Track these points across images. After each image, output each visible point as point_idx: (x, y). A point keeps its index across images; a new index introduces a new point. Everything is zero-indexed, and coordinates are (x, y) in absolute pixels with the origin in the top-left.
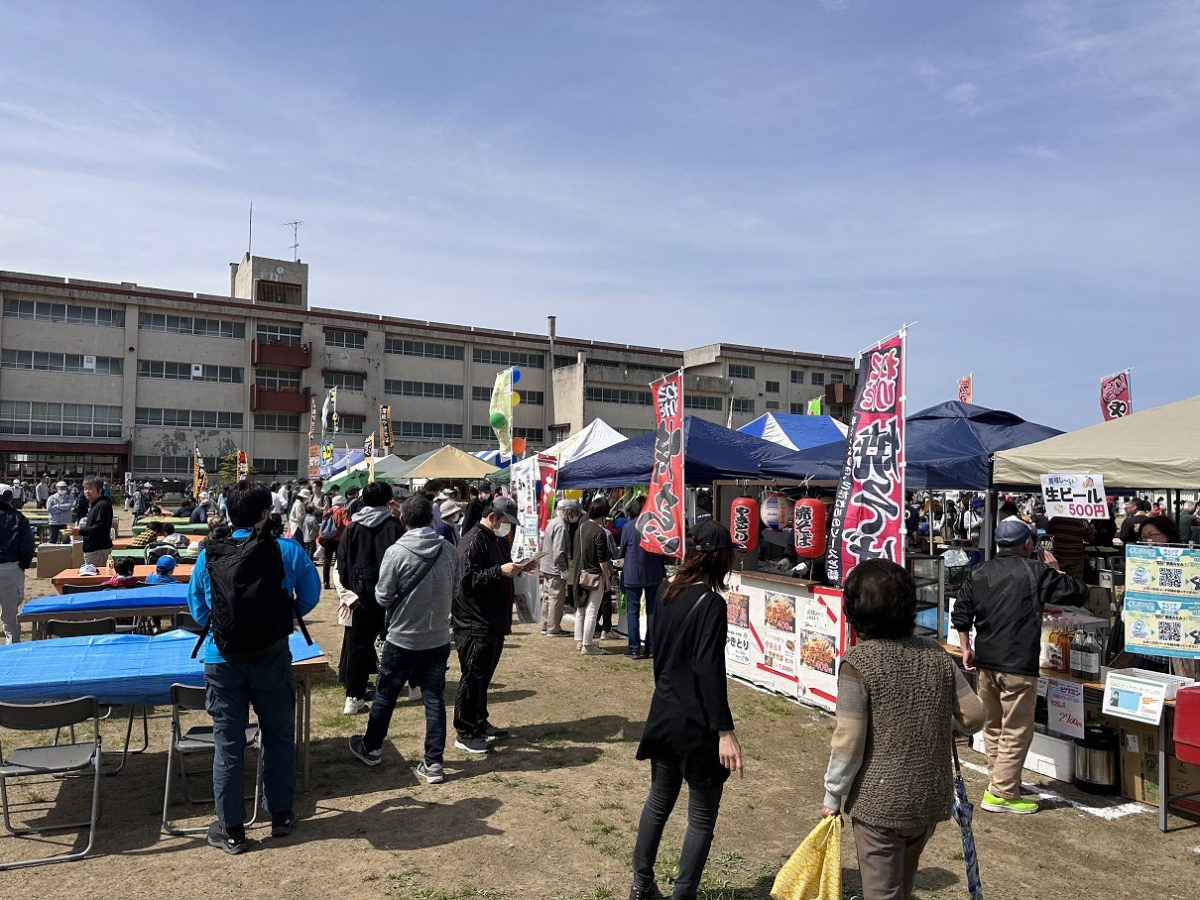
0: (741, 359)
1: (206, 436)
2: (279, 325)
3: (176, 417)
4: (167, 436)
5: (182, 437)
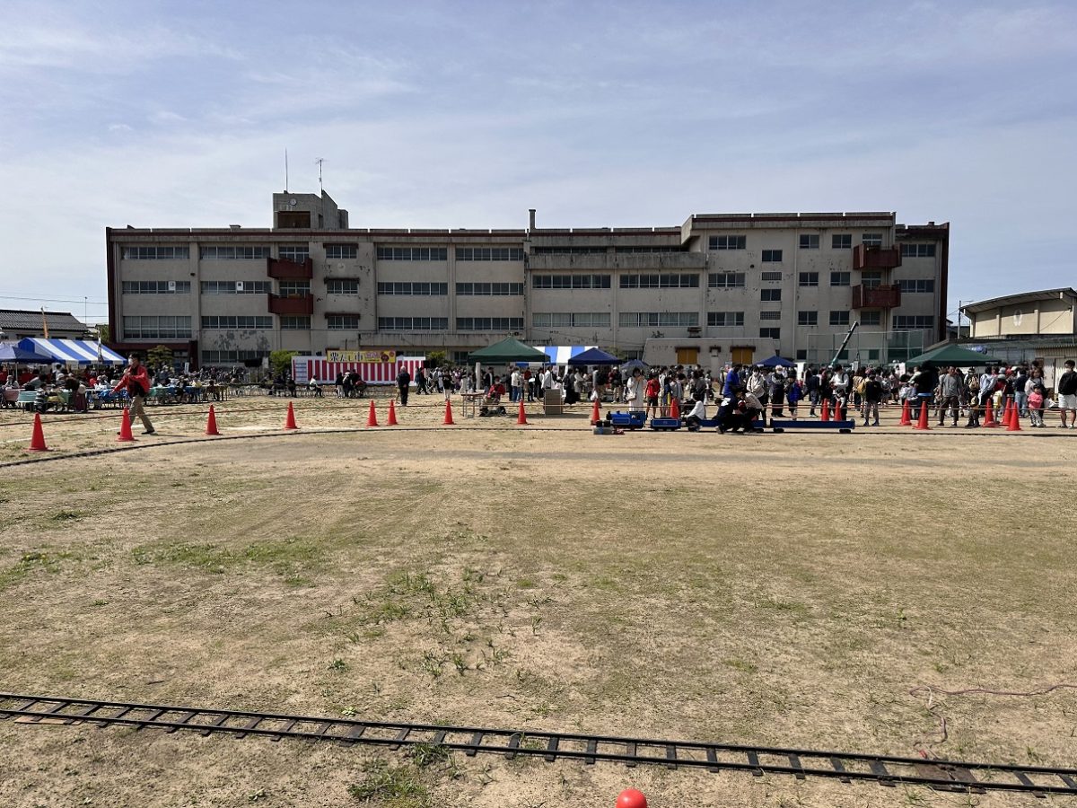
0: (724, 229)
1: (248, 335)
2: (295, 246)
3: (227, 321)
4: (222, 336)
5: (231, 336)
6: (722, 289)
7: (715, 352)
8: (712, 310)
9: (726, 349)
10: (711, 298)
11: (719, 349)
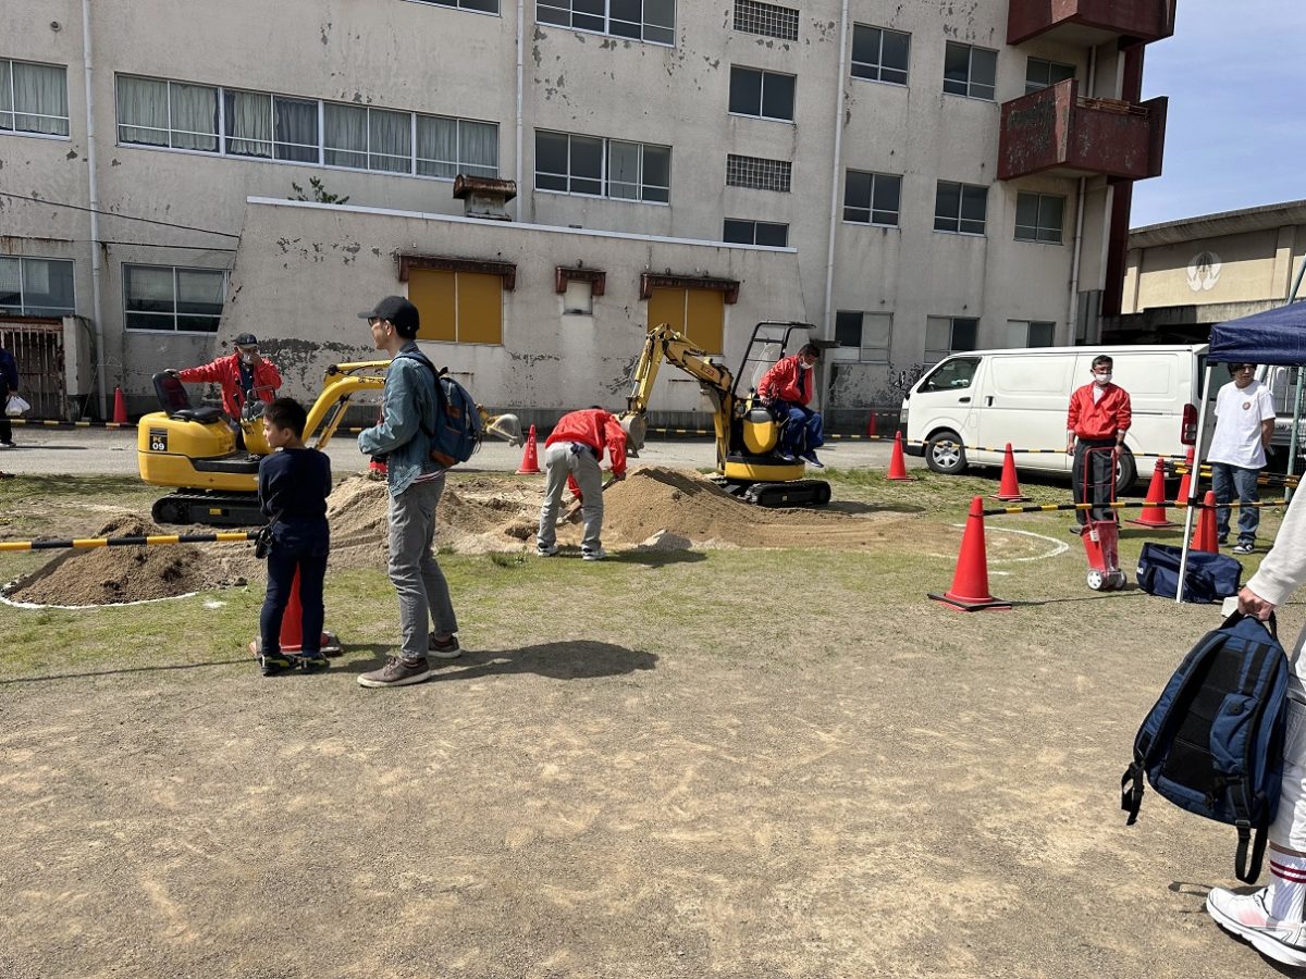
6: (593, 38)
7: (578, 295)
8: (554, 122)
9: (623, 282)
10: (549, 69)
11: (595, 280)
